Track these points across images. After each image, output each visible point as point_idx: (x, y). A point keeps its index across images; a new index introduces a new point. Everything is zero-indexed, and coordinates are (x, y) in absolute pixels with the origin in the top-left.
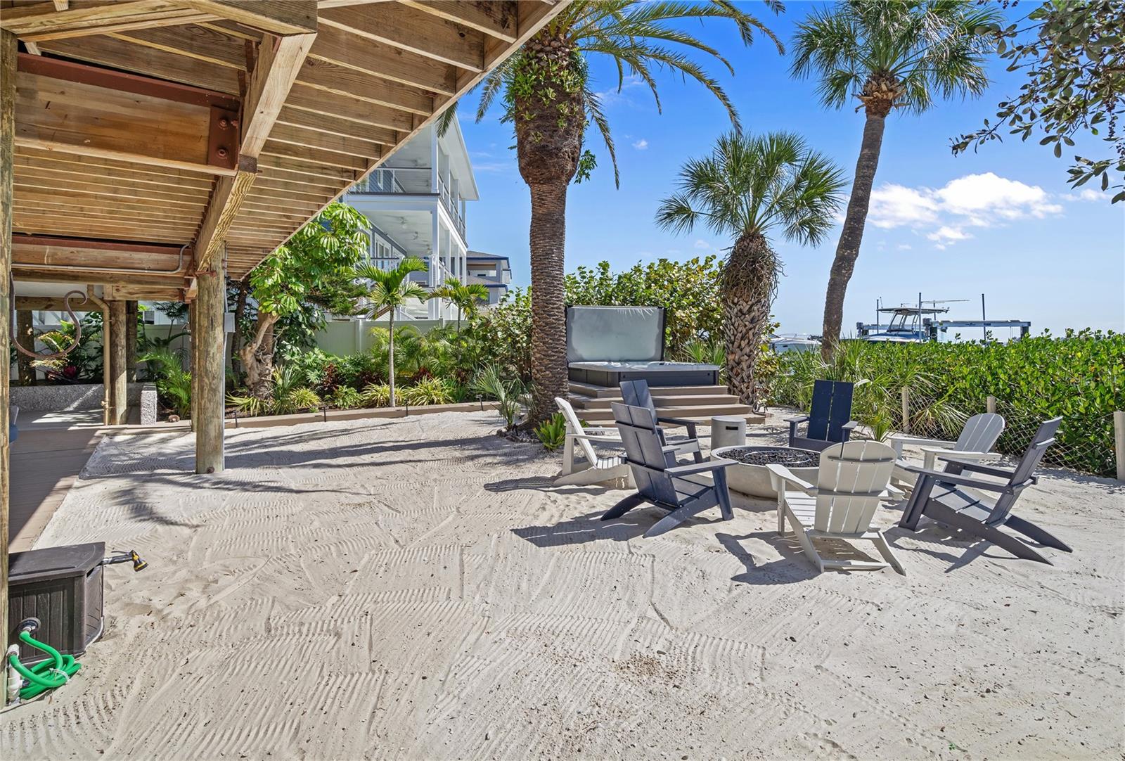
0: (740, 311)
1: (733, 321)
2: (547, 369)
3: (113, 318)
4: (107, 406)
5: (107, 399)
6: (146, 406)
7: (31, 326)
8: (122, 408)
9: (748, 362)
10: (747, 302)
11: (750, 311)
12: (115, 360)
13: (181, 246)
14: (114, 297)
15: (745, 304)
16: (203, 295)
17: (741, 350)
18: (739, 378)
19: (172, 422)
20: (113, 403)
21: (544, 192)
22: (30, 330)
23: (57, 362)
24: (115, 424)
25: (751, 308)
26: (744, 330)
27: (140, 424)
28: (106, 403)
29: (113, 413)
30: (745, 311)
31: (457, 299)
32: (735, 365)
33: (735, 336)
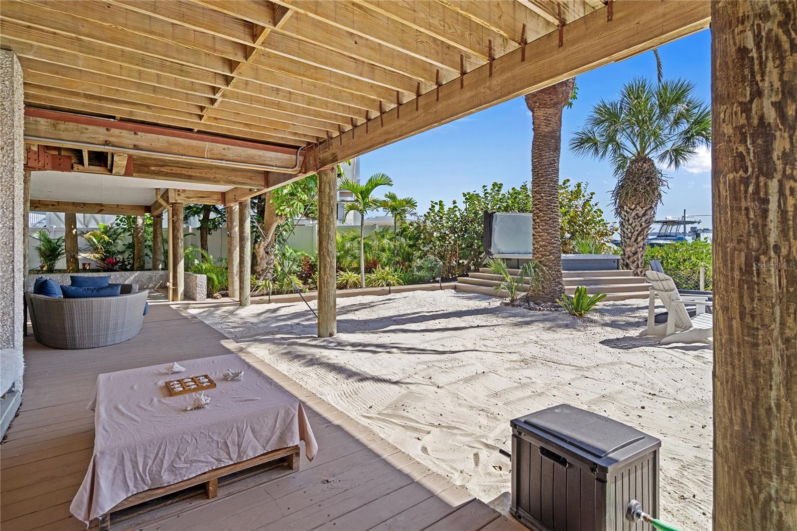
0: (637, 214)
1: (630, 222)
2: (551, 254)
3: (175, 217)
4: (171, 287)
5: (171, 281)
6: (199, 286)
7: (75, 227)
8: (181, 289)
9: (642, 253)
10: (642, 208)
11: (644, 215)
12: (177, 250)
13: (297, 148)
14: (176, 200)
15: (640, 209)
16: (325, 188)
17: (637, 244)
18: (635, 264)
19: (218, 299)
20: (175, 284)
21: (550, 114)
22: (75, 230)
23: (97, 255)
24: (177, 301)
25: (645, 212)
26: (640, 229)
27: (195, 300)
28: (170, 284)
29: (175, 291)
30: (640, 215)
31: (394, 209)
32: (631, 254)
33: (632, 233)
